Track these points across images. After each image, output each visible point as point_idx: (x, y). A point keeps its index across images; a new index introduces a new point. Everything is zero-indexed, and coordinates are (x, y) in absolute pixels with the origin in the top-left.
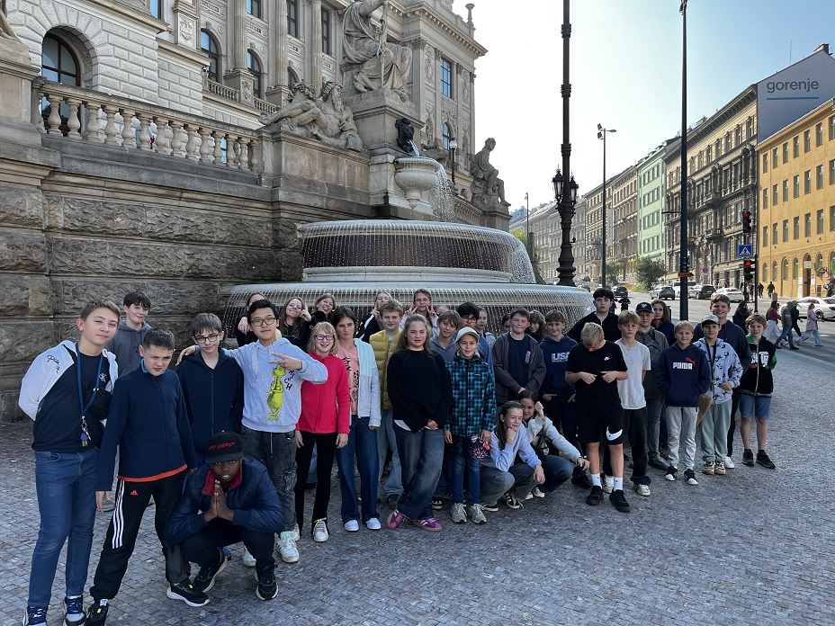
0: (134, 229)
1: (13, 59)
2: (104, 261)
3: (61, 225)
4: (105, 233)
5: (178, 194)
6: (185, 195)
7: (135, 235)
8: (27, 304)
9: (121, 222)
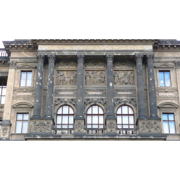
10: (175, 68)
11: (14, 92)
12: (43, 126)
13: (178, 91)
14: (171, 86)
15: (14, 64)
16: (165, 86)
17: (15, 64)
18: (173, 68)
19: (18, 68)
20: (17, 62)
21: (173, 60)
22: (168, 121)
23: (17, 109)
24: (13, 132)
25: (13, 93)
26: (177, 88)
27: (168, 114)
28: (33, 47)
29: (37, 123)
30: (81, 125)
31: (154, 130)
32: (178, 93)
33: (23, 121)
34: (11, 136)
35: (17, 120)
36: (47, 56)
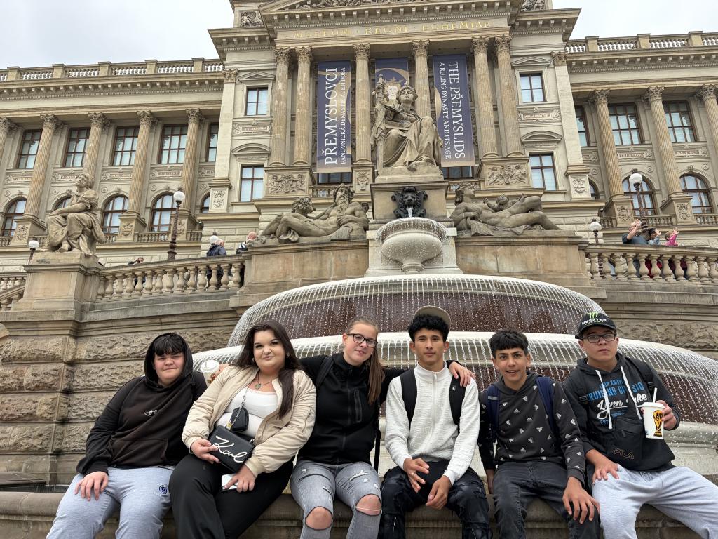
0: (124, 353)
1: (67, 262)
2: (101, 378)
3: (83, 357)
4: (107, 359)
5: (158, 320)
6: (163, 320)
7: (125, 357)
8: (35, 412)
9: (118, 349)
10: (552, 65)
11: (236, 126)
12: (291, 183)
13: (559, 109)
14: (545, 100)
15: (232, 75)
16: (533, 102)
17: (236, 74)
18: (548, 66)
19: (241, 82)
20: (239, 71)
21: (548, 51)
22: (542, 168)
23: (242, 158)
24: (236, 200)
25: (233, 128)
26: (558, 103)
27: (540, 155)
28: (268, 38)
29: (279, 177)
30: (365, 179)
31: (516, 180)
32: (560, 114)
33: (253, 179)
34: (231, 207)
35: (242, 179)
36: (295, 50)
